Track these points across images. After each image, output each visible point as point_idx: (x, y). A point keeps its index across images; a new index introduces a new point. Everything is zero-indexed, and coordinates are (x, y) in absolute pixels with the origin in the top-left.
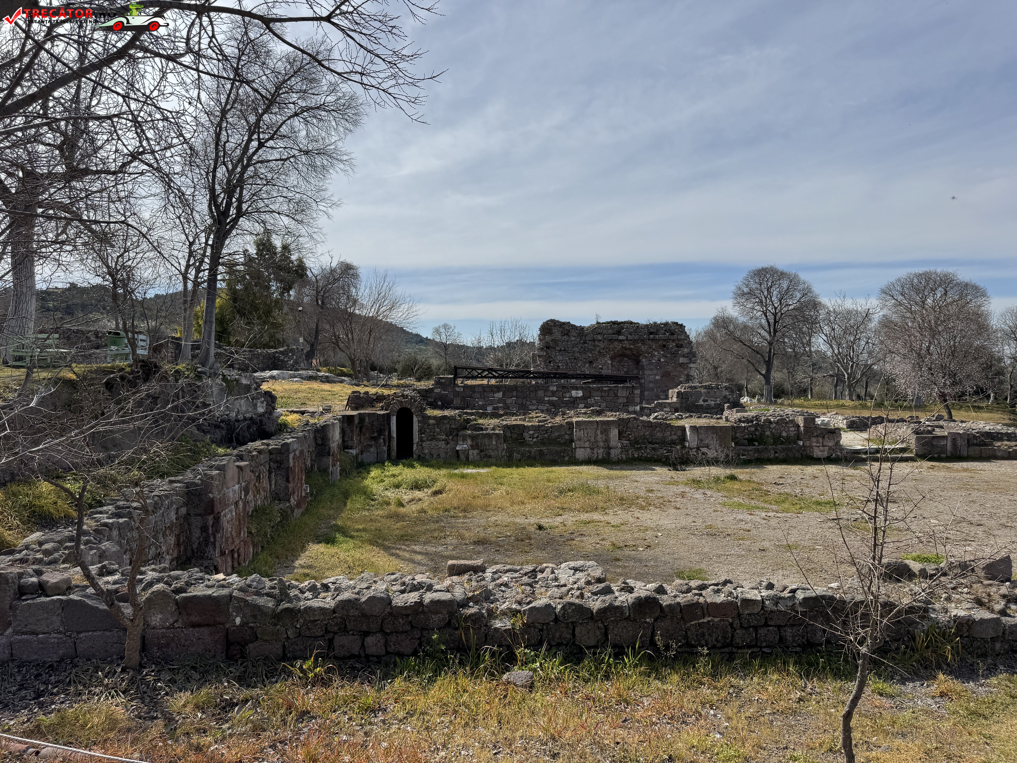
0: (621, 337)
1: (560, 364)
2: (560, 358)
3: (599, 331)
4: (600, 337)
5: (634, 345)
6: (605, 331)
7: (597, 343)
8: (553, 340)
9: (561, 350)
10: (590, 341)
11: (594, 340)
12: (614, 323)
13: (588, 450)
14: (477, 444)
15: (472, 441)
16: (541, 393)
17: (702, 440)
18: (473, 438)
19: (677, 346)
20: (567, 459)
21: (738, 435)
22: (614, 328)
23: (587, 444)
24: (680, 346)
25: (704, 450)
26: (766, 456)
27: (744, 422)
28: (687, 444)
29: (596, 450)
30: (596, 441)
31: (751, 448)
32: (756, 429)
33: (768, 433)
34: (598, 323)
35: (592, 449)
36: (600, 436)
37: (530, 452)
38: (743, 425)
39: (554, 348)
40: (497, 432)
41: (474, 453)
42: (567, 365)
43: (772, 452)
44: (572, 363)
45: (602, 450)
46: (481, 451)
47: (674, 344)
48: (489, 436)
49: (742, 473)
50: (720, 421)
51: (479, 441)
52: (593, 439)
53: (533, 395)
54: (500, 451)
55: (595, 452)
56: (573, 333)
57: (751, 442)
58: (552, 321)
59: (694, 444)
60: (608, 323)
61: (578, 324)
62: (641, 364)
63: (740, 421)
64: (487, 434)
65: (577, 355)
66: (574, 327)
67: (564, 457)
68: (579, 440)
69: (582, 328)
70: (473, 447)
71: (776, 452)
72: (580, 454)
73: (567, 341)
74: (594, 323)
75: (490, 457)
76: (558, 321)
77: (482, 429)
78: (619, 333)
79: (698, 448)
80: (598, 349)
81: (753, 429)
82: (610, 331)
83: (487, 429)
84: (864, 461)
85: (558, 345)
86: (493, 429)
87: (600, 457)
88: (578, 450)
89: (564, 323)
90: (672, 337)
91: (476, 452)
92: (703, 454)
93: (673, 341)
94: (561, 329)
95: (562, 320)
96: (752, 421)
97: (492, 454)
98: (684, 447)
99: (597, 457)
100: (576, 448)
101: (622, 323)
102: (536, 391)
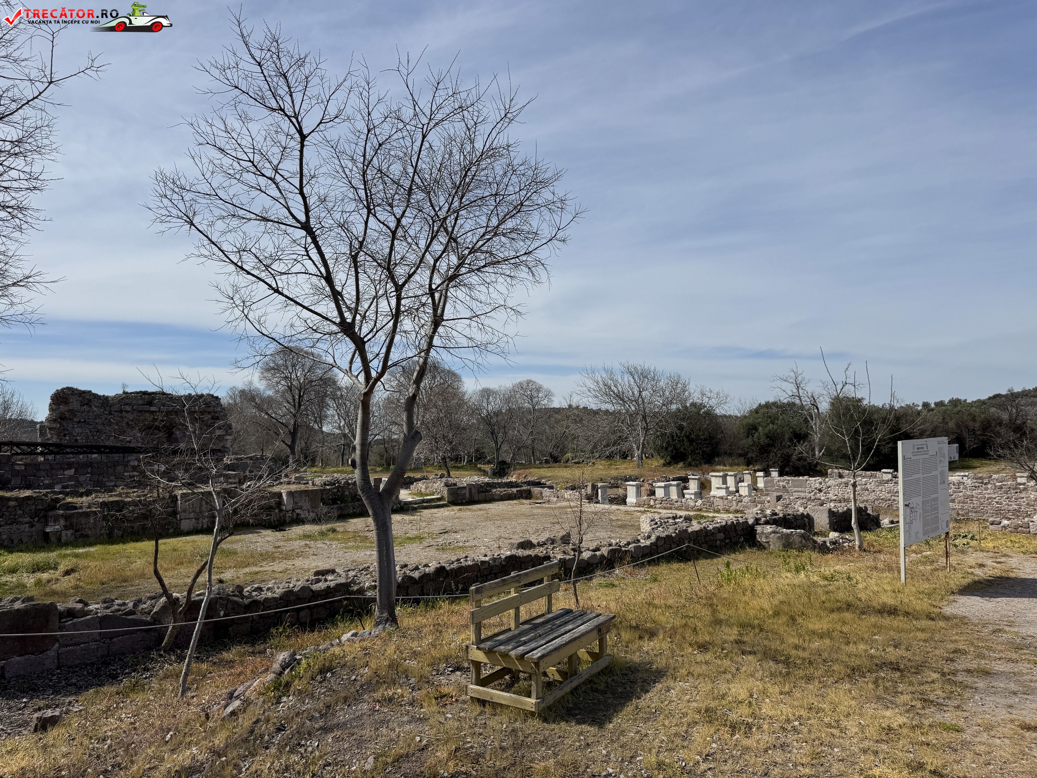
0: (153, 409)
1: (78, 438)
2: (78, 430)
3: (128, 401)
4: (128, 408)
5: (167, 416)
6: (134, 402)
7: (124, 414)
8: (69, 411)
9: (80, 422)
10: (116, 412)
11: (121, 411)
12: (145, 393)
13: (194, 520)
14: (72, 524)
15: (66, 520)
16: (120, 469)
17: (296, 503)
18: (66, 518)
19: (213, 418)
20: (171, 531)
21: (324, 496)
22: (145, 399)
23: (192, 515)
24: (215, 418)
25: (298, 511)
26: (347, 512)
27: (328, 485)
28: (284, 508)
29: (201, 520)
30: (201, 512)
31: (336, 506)
32: (338, 490)
33: (347, 493)
34: (125, 393)
35: (197, 519)
36: (205, 506)
37: (133, 528)
38: (328, 487)
39: (71, 419)
40: (94, 509)
41: (67, 535)
42: (87, 438)
43: (351, 508)
44: (93, 436)
45: (207, 520)
46: (77, 531)
47: (210, 416)
48: (87, 514)
49: (339, 526)
50: (307, 485)
51: (74, 520)
52: (198, 510)
53: (111, 470)
54: (98, 530)
55: (200, 522)
56: (96, 403)
57: (334, 501)
58: (69, 389)
59: (290, 507)
60: (137, 393)
61: (100, 393)
62: (174, 436)
63: (325, 484)
64: (83, 512)
65: (100, 427)
66: (96, 396)
67: (168, 529)
68: (184, 511)
69: (106, 398)
70: (66, 528)
71: (354, 508)
72: (185, 525)
73: (88, 412)
74: (121, 392)
75: (87, 536)
76: (77, 390)
77: (76, 508)
78: (150, 403)
79: (293, 510)
80: (126, 420)
81: (336, 490)
82: (140, 402)
83: (81, 508)
84: (415, 509)
85: (75, 416)
86: (89, 507)
87: (205, 526)
88: (183, 521)
89: (84, 392)
90: (208, 410)
91: (70, 532)
92: (298, 514)
93: (209, 413)
94: (80, 399)
95: (82, 388)
96: (335, 484)
97: (90, 533)
98: (281, 510)
99: (202, 526)
100: (181, 520)
101: (153, 393)
102: (115, 466)
